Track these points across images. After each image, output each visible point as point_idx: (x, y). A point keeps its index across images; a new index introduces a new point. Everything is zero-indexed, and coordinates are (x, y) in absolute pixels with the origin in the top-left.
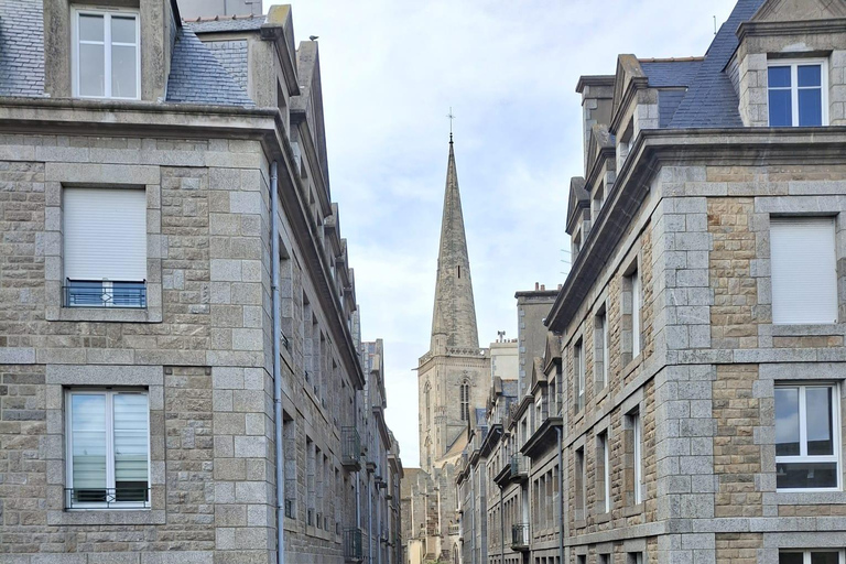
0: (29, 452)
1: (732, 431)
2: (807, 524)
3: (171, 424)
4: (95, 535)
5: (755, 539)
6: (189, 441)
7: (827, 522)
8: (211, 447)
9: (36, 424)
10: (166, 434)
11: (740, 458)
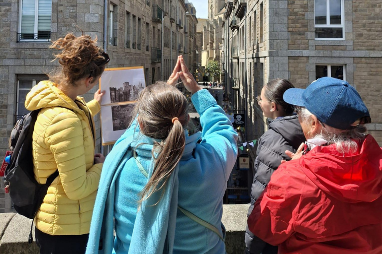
0: (4, 19)
1: (296, 14)
2: (328, 53)
3: (60, 8)
4: (28, 52)
5: (305, 59)
6: (67, 15)
7: (336, 53)
8: (76, 18)
9: (7, 8)
10: (58, 12)
11: (299, 25)
